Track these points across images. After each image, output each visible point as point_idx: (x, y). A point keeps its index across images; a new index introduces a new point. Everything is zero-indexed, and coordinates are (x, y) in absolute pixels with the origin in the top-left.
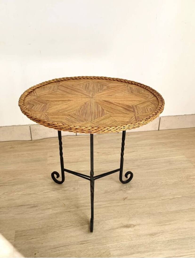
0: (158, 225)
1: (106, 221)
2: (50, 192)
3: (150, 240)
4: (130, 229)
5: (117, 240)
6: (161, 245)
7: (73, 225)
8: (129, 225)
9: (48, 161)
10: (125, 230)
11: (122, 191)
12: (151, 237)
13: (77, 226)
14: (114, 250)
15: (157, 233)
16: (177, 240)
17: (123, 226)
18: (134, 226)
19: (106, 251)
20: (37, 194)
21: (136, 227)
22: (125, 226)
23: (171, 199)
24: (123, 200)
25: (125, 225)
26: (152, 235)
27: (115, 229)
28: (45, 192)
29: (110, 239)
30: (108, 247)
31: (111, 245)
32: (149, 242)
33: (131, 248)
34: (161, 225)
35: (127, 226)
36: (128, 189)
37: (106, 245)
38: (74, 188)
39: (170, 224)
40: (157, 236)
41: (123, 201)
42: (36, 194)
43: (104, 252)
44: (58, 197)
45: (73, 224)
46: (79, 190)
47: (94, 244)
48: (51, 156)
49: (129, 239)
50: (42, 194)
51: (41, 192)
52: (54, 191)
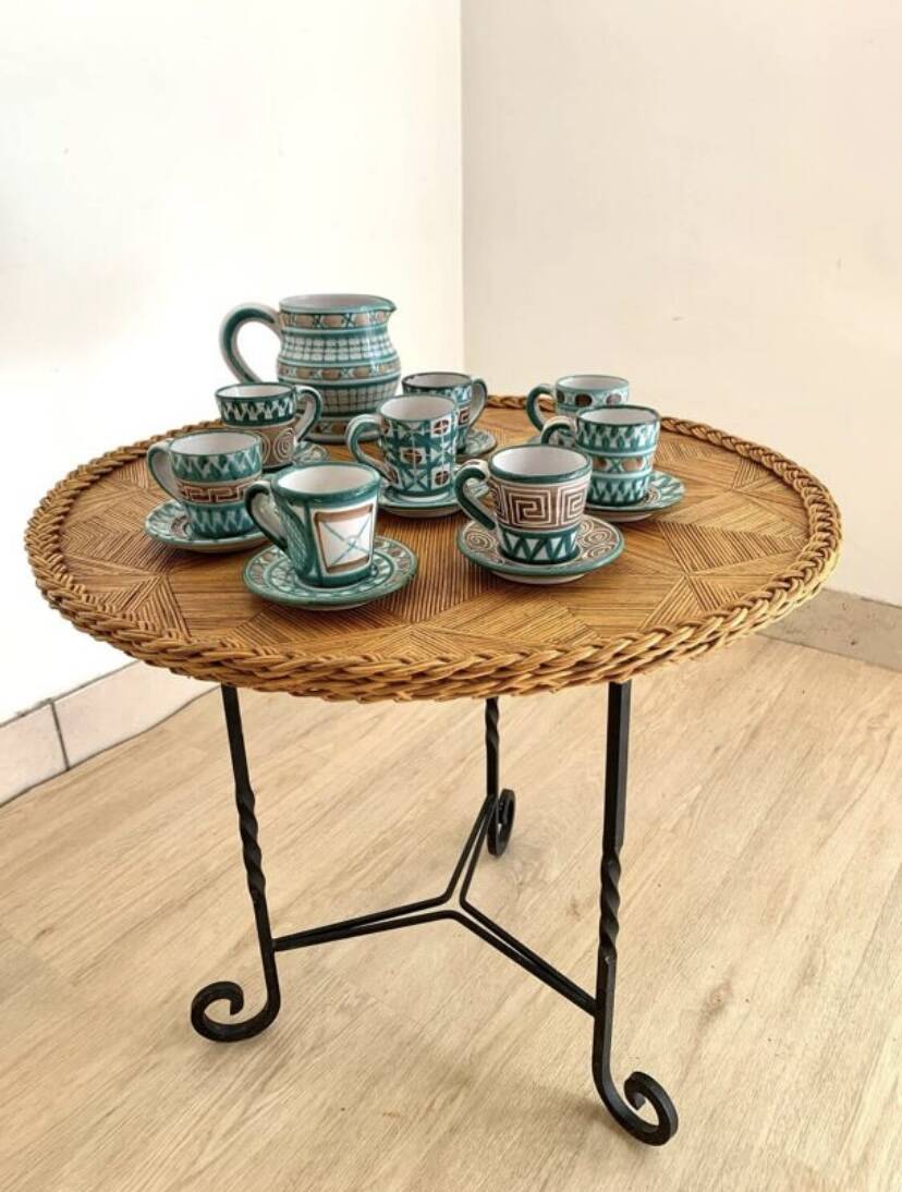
0: (775, 928)
1: (632, 1049)
2: (253, 1108)
3: (829, 1000)
4: (734, 1010)
5: (756, 1094)
6: (872, 993)
7: (546, 1181)
8: (711, 996)
9: (54, 964)
10: (723, 1027)
11: (530, 890)
12: (816, 987)
13: (565, 1164)
14: (802, 1142)
15: (811, 959)
16: (877, 937)
17: (698, 1017)
18: (727, 986)
19: (788, 1173)
20: (200, 1173)
21: (735, 988)
22: (706, 1014)
23: (691, 815)
24: (579, 920)
25: (702, 1011)
26: (807, 975)
27: (695, 1050)
28: (230, 1132)
29: (734, 1107)
30: (770, 1147)
31: (764, 1132)
32: (834, 1010)
33: (828, 1084)
34: (783, 921)
35: (714, 1008)
36: (536, 864)
37: (752, 1147)
38: (342, 1009)
39: (795, 898)
40: (820, 967)
41: (578, 925)
42: (190, 1179)
43: (787, 1182)
44: (317, 1103)
45: (544, 1174)
46: (373, 1000)
47: (717, 1182)
48: (44, 932)
49: (778, 1053)
50: (226, 1150)
51: (209, 1147)
52: (267, 1088)
